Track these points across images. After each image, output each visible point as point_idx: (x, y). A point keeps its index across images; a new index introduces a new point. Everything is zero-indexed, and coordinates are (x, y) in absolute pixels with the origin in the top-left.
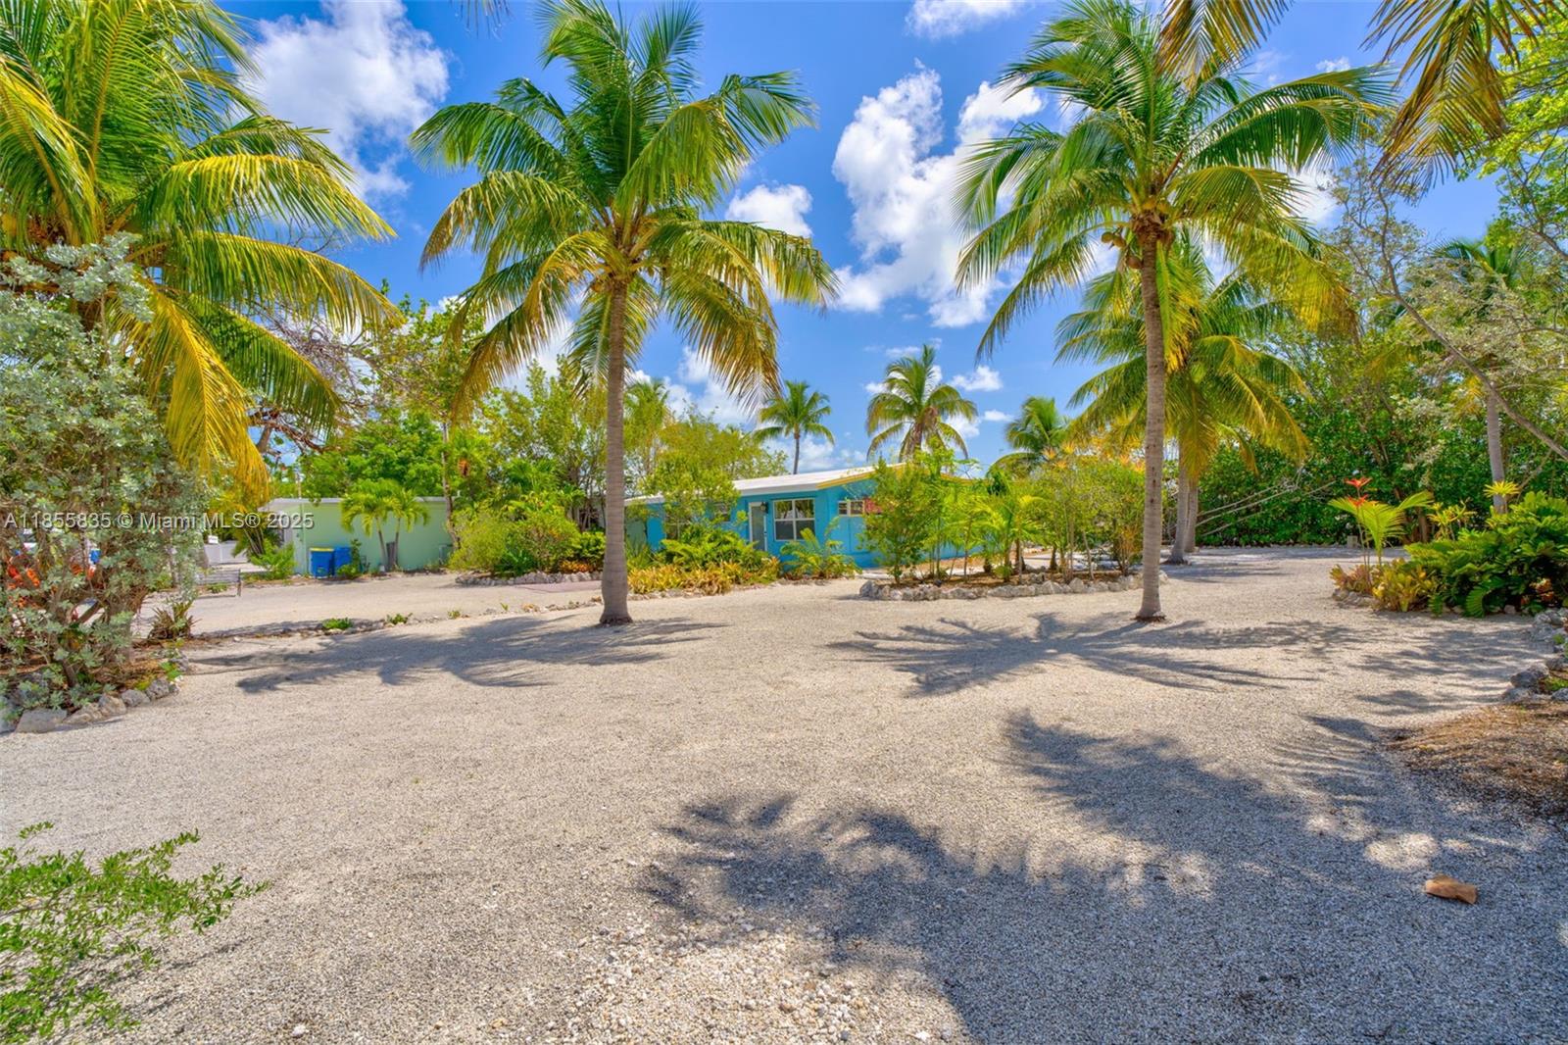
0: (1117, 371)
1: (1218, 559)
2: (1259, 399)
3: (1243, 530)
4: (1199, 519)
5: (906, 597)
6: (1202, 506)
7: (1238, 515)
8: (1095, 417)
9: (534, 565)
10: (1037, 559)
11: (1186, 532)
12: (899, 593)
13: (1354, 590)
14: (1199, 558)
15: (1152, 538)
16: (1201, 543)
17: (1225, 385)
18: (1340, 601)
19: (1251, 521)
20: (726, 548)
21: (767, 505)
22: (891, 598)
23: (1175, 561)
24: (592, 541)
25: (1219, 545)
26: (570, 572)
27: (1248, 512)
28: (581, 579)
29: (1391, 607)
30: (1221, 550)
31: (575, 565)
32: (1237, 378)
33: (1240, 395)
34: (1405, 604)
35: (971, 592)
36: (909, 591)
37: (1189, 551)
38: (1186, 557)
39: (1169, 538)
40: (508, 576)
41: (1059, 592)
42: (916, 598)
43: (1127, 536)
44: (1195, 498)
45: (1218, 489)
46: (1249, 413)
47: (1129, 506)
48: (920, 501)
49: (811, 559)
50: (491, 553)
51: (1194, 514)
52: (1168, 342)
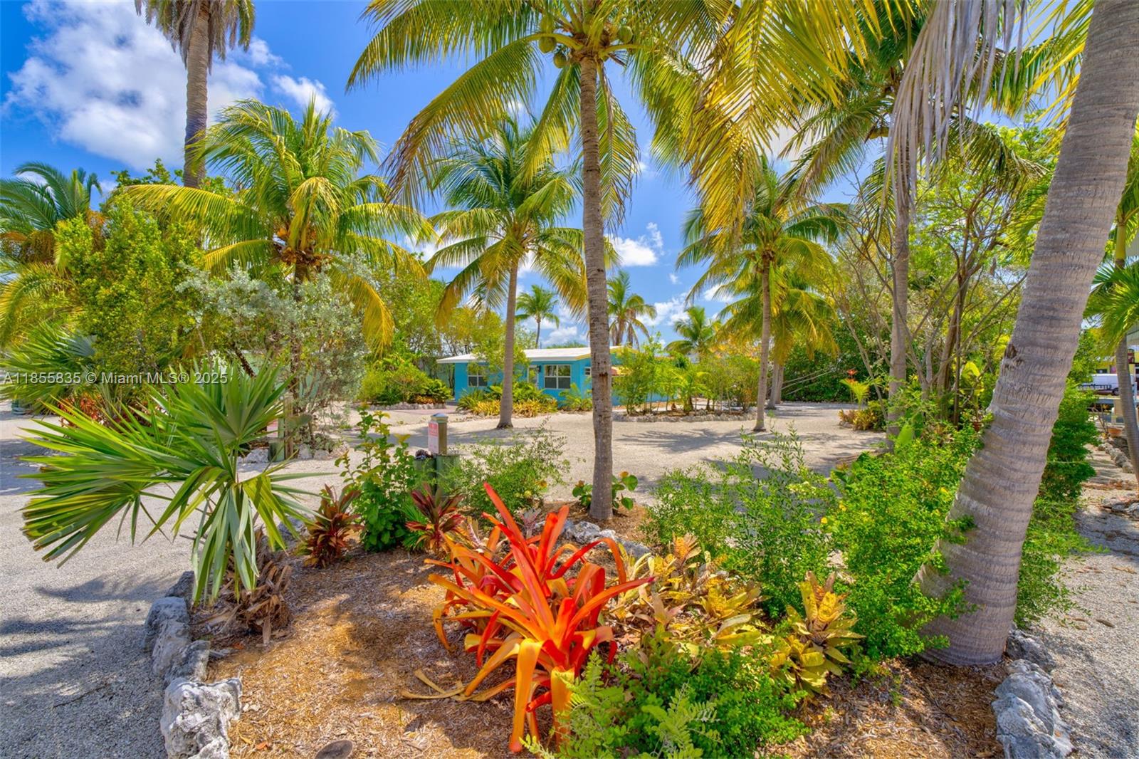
0: (744, 301)
1: (792, 408)
2: (815, 325)
3: (807, 393)
4: (784, 385)
5: (639, 421)
6: (786, 377)
7: (805, 384)
8: (732, 325)
9: (402, 398)
10: (701, 404)
11: (776, 393)
12: (636, 418)
13: (847, 421)
14: (783, 407)
15: (762, 395)
16: (784, 399)
17: (798, 314)
18: (841, 426)
19: (812, 387)
20: (529, 392)
21: (540, 367)
22: (631, 421)
23: (770, 408)
24: (434, 386)
25: (794, 400)
26: (422, 403)
27: (811, 382)
28: (429, 408)
29: (860, 428)
30: (794, 403)
31: (424, 399)
32: (805, 312)
33: (806, 321)
34: (864, 426)
35: (672, 418)
36: (641, 417)
37: (778, 403)
38: (777, 406)
39: (769, 394)
40: (386, 405)
41: (715, 420)
42: (645, 421)
43: (747, 392)
44: (782, 373)
45: (795, 368)
46: (809, 330)
47: (749, 378)
48: (645, 370)
49: (577, 400)
50: (377, 390)
51: (781, 382)
52: (773, 302)
